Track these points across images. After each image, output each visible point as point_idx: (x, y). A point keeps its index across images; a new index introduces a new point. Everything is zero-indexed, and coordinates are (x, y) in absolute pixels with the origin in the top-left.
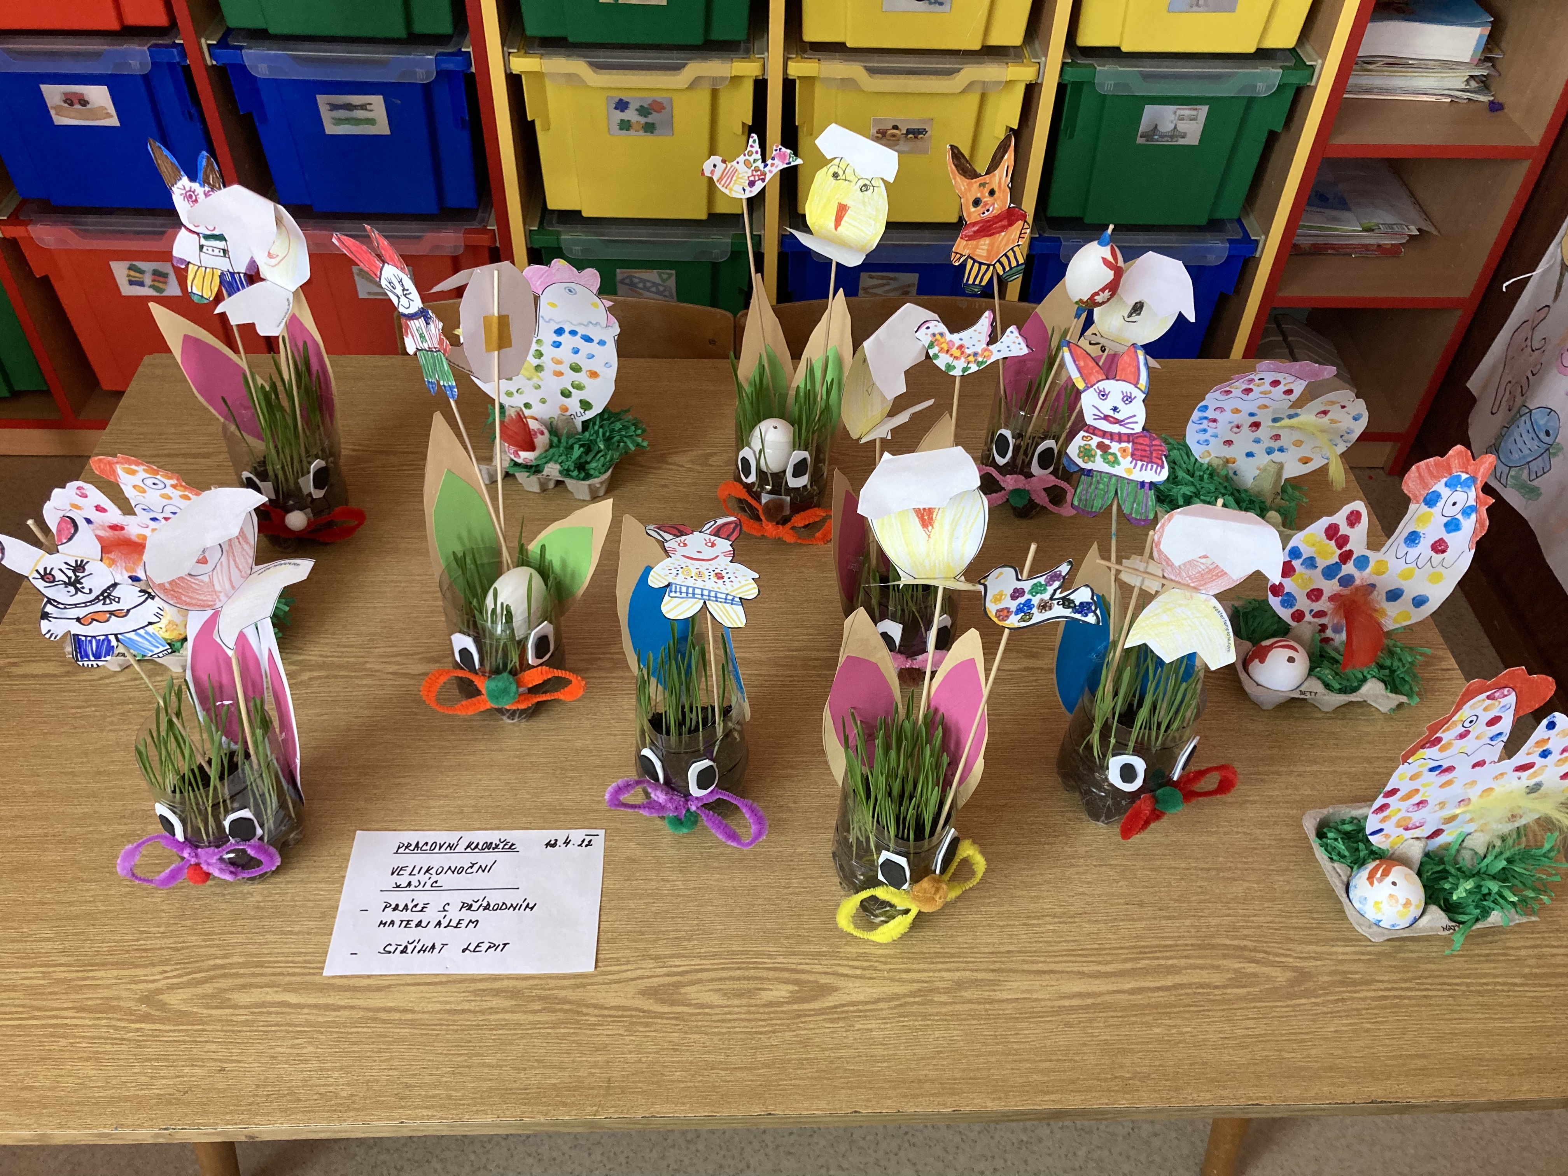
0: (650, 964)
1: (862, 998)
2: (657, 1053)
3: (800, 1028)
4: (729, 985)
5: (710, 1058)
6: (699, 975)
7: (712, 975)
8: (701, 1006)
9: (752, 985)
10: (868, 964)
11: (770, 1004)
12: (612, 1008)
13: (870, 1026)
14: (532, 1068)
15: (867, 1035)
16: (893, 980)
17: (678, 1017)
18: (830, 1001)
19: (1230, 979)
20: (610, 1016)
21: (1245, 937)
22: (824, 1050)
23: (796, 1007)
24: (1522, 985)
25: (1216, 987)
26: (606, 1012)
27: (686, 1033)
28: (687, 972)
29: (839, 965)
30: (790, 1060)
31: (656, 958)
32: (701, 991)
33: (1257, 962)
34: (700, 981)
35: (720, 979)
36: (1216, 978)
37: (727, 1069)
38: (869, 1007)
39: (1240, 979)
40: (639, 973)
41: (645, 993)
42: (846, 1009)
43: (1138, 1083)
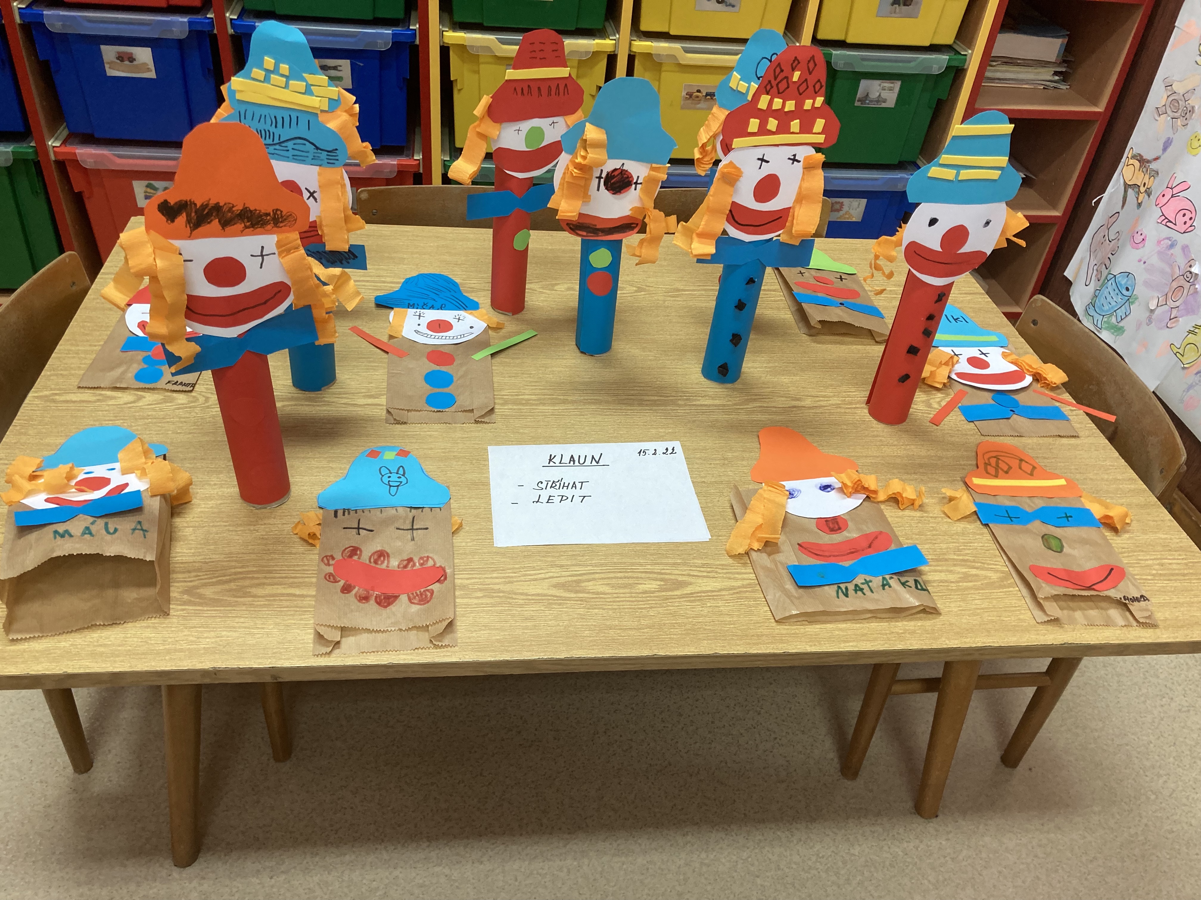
0: (558, 569)
1: (709, 588)
2: (569, 620)
3: (668, 606)
4: (614, 581)
5: (608, 623)
6: (593, 576)
7: (603, 576)
8: (598, 593)
9: (631, 581)
10: (711, 569)
11: (645, 592)
12: (533, 595)
13: (718, 605)
14: (481, 630)
15: (717, 609)
16: (730, 578)
17: (581, 600)
18: (688, 590)
19: (960, 578)
20: (533, 600)
21: (967, 554)
22: (687, 618)
23: (664, 593)
24: (1152, 580)
25: (952, 582)
26: (530, 597)
27: (589, 609)
28: (584, 574)
29: (690, 570)
30: (665, 624)
31: (561, 566)
32: (596, 585)
33: (977, 568)
34: (594, 579)
35: (608, 578)
36: (951, 577)
37: (621, 629)
38: (714, 594)
39: (966, 577)
40: (551, 574)
41: (556, 586)
42: (699, 594)
43: (908, 635)
